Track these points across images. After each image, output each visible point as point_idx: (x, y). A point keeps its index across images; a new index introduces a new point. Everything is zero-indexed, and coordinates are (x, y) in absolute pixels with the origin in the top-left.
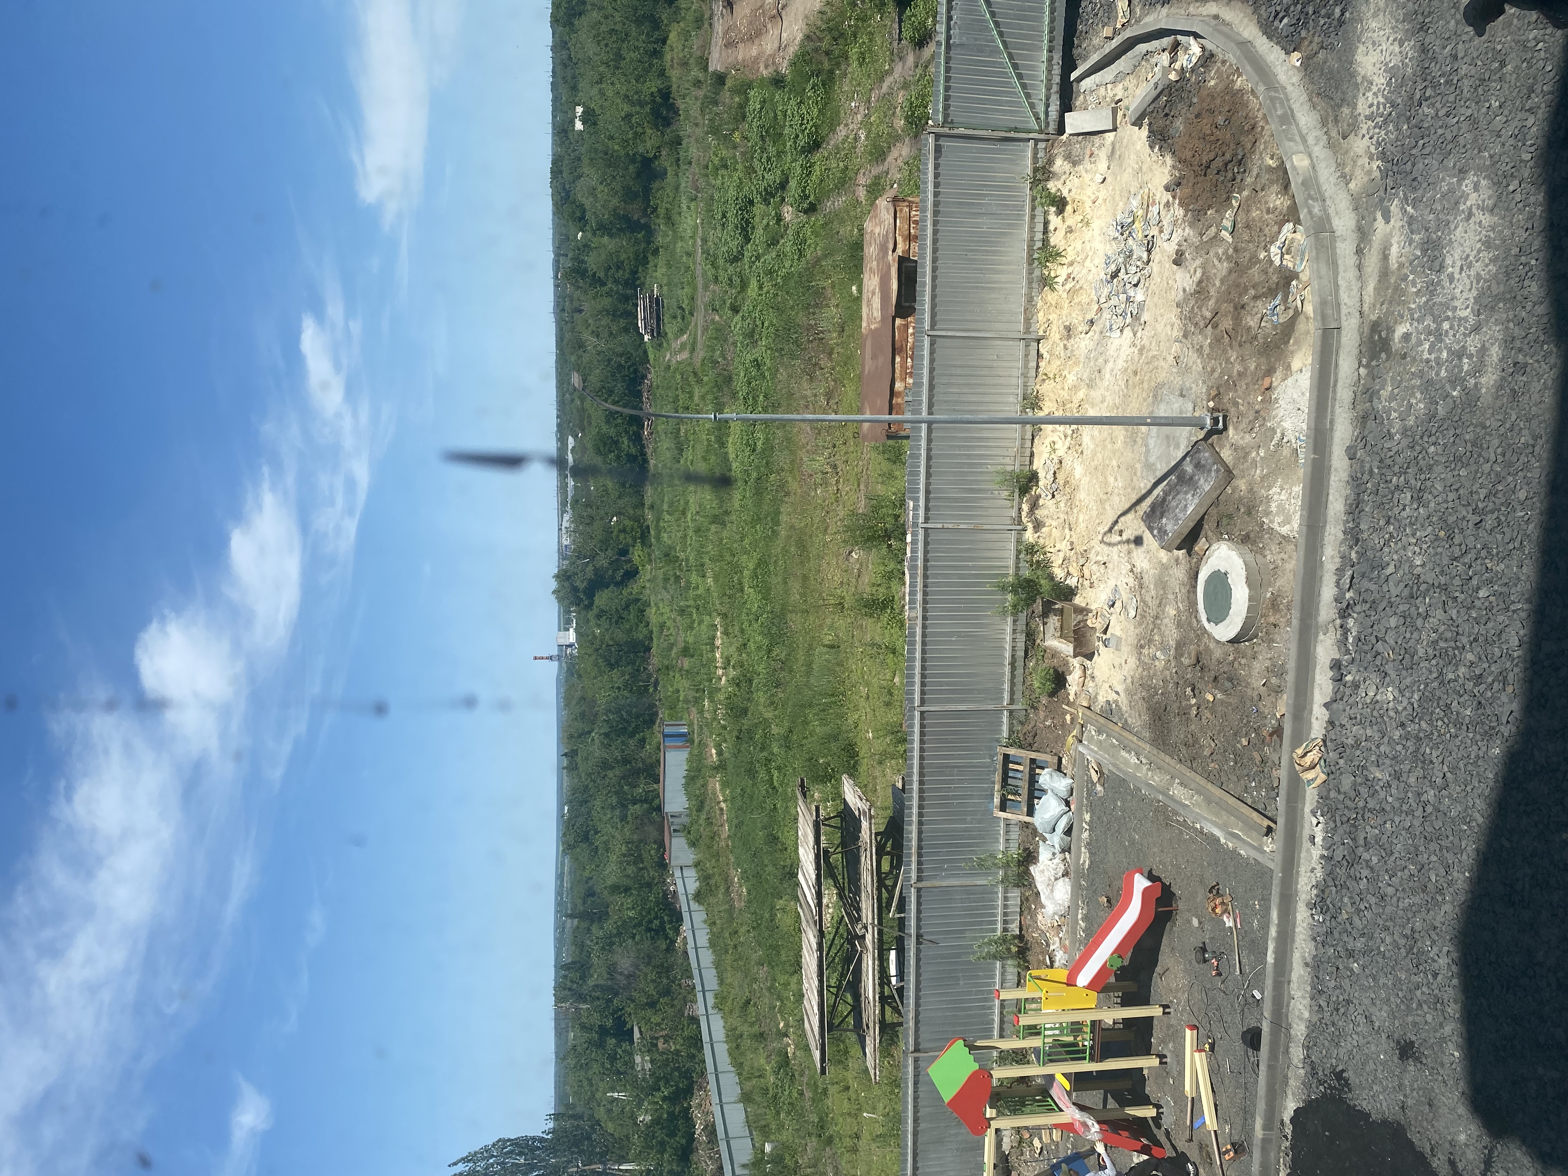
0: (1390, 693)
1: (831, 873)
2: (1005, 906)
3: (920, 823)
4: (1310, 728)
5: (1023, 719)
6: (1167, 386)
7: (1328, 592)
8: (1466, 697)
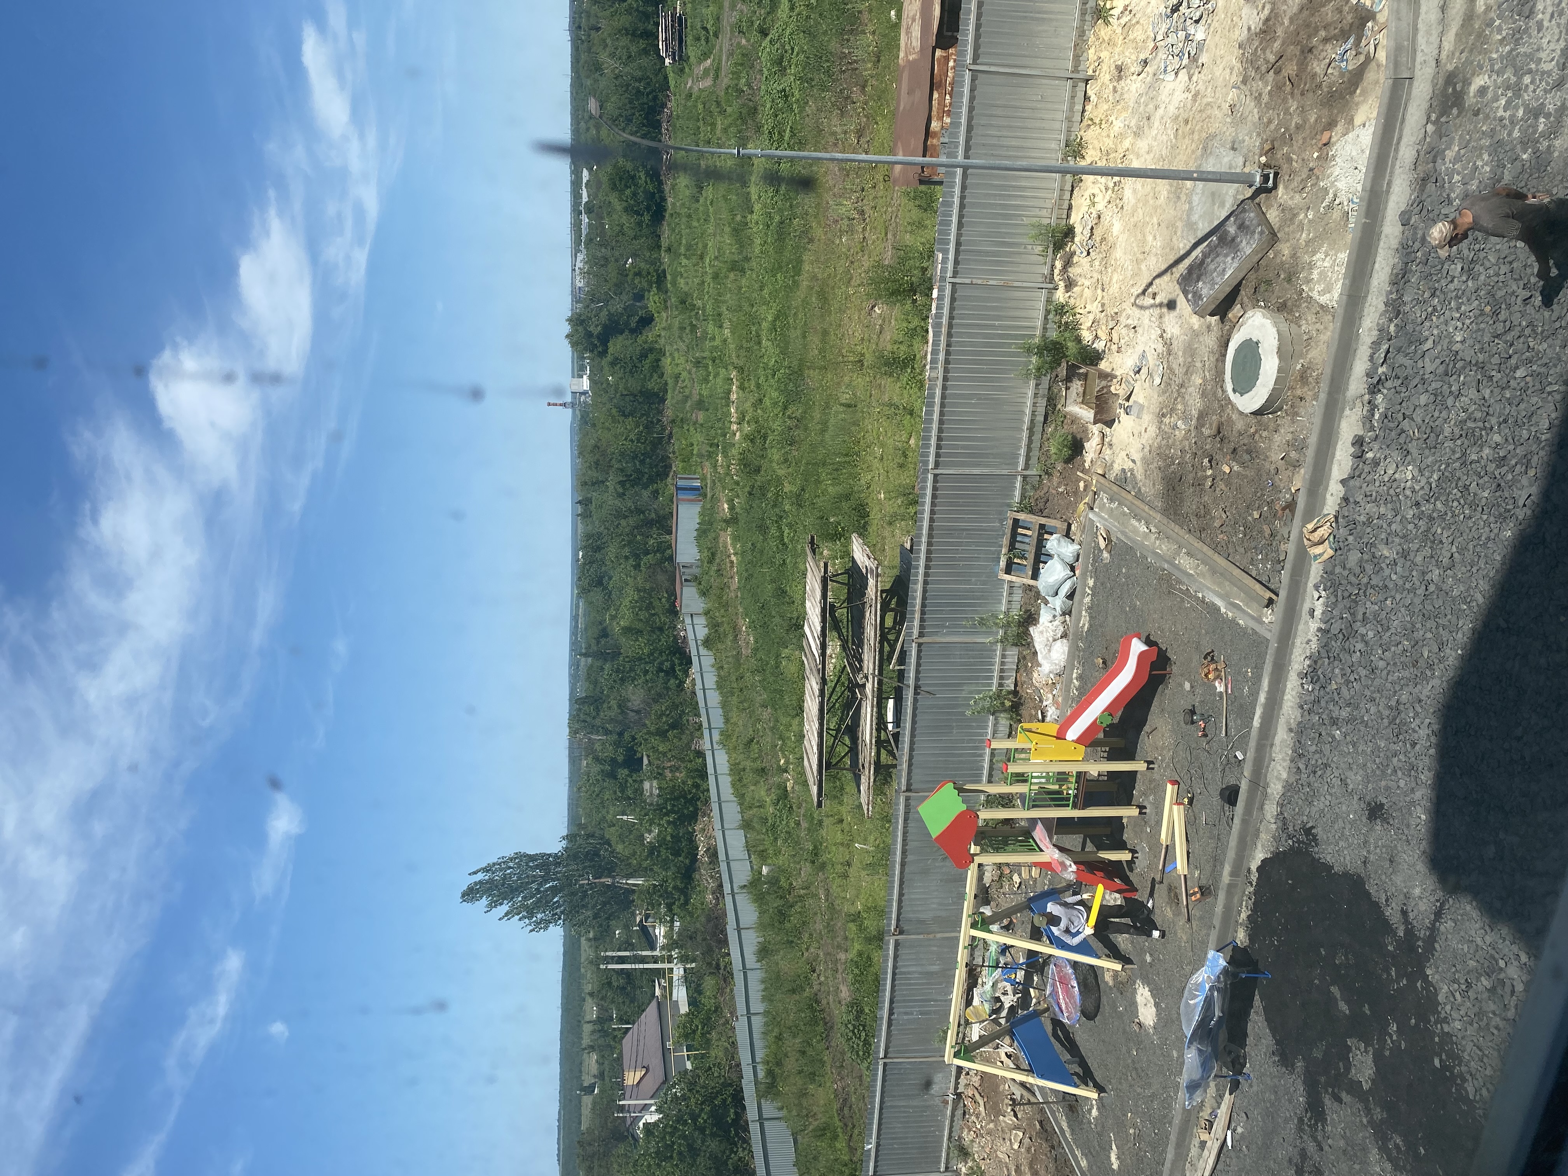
0: (1409, 472)
1: (836, 626)
2: (1003, 663)
3: (926, 583)
4: (1324, 504)
5: (1036, 484)
6: (1218, 138)
7: (1360, 366)
8: (1486, 478)
